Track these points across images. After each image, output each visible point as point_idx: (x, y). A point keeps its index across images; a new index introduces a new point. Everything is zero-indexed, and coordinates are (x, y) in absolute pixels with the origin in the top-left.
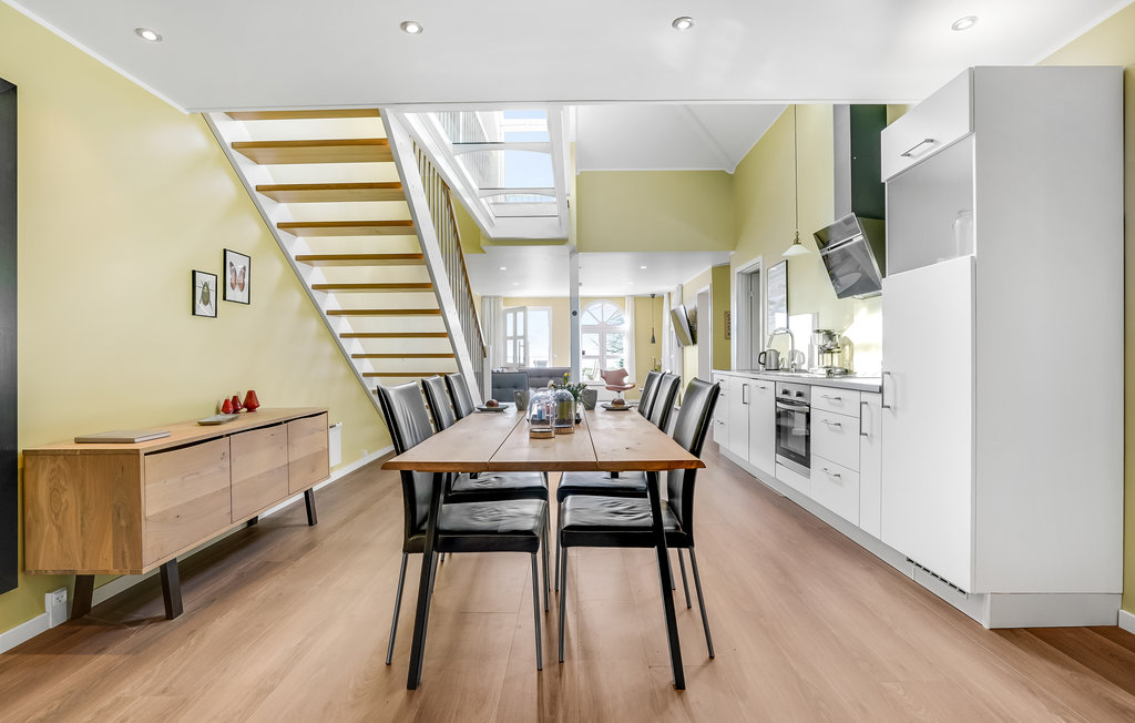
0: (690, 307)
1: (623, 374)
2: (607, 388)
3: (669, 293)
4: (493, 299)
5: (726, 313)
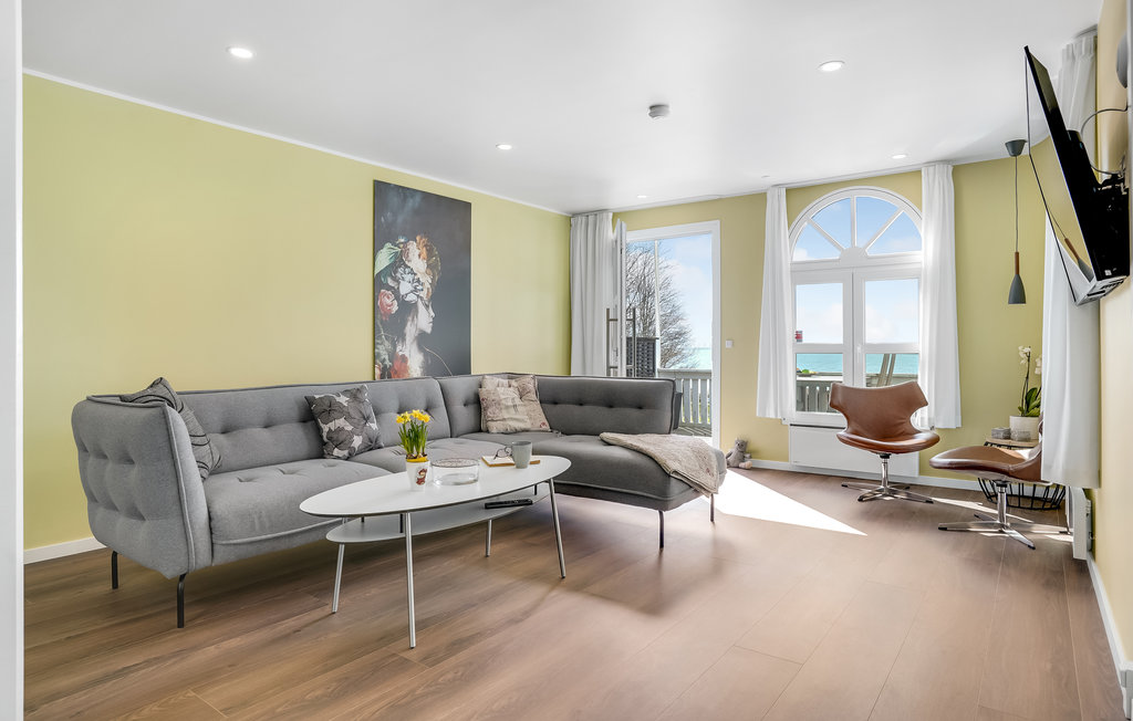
1: (910, 398)
4: (591, 218)
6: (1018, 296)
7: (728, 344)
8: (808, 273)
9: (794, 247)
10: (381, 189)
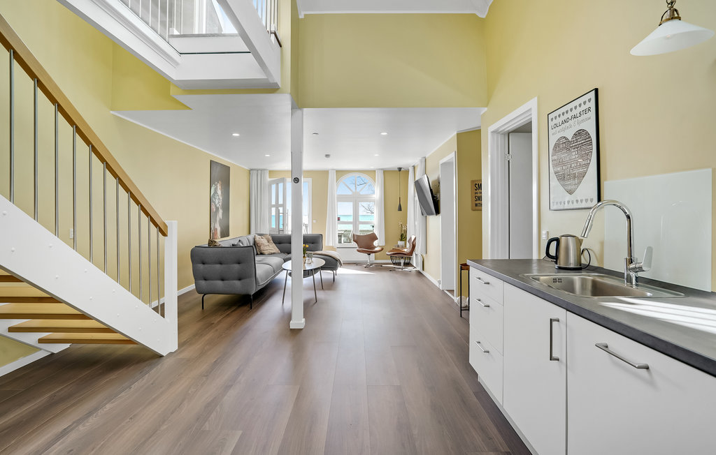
0: (433, 178)
1: (374, 237)
2: (358, 251)
3: (414, 167)
4: (259, 172)
5: (472, 181)
6: (400, 209)
7: (314, 221)
8: (343, 198)
9: (338, 189)
10: (212, 163)
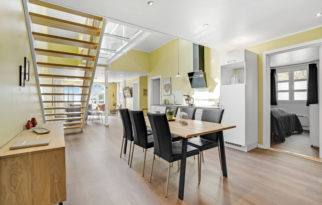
3: (119, 83)
5: (143, 89)
6: (113, 96)
